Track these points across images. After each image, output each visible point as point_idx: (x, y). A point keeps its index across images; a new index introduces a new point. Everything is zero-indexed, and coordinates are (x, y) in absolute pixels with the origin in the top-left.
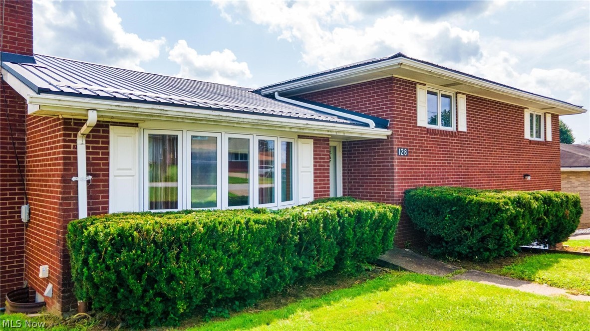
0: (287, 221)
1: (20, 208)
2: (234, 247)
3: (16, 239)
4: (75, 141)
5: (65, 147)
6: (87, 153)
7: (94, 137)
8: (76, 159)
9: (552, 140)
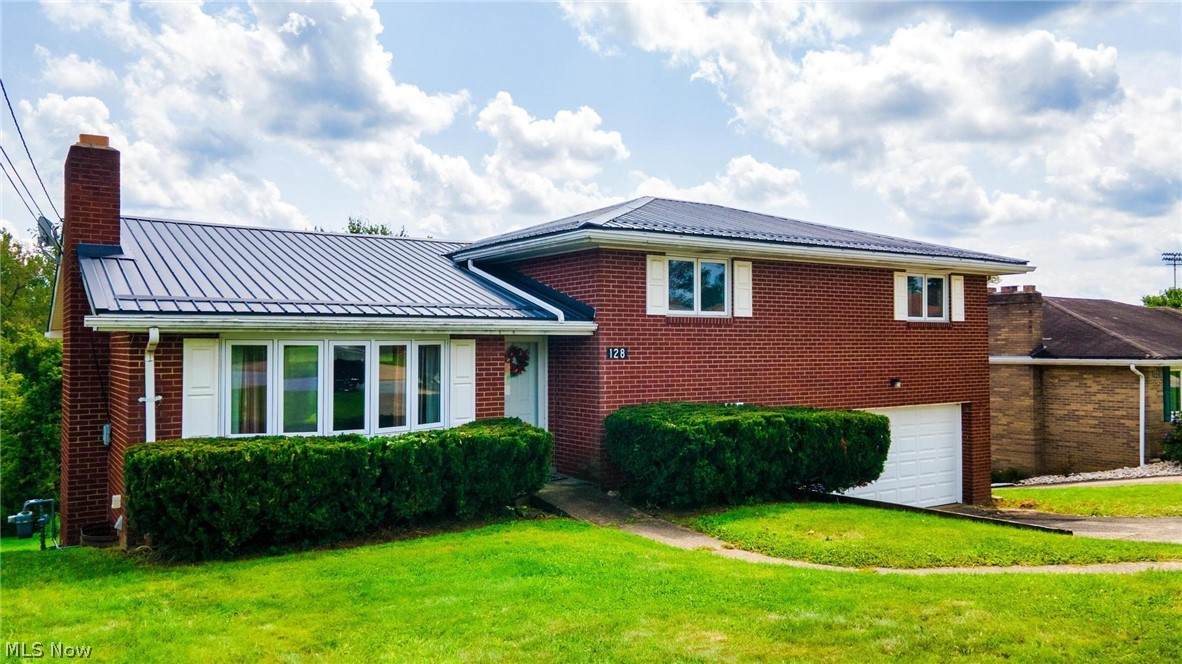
0: (361, 452)
1: (102, 428)
2: (286, 477)
3: (98, 465)
4: (143, 358)
5: (131, 364)
6: (156, 370)
7: (165, 352)
8: (144, 377)
9: (965, 319)
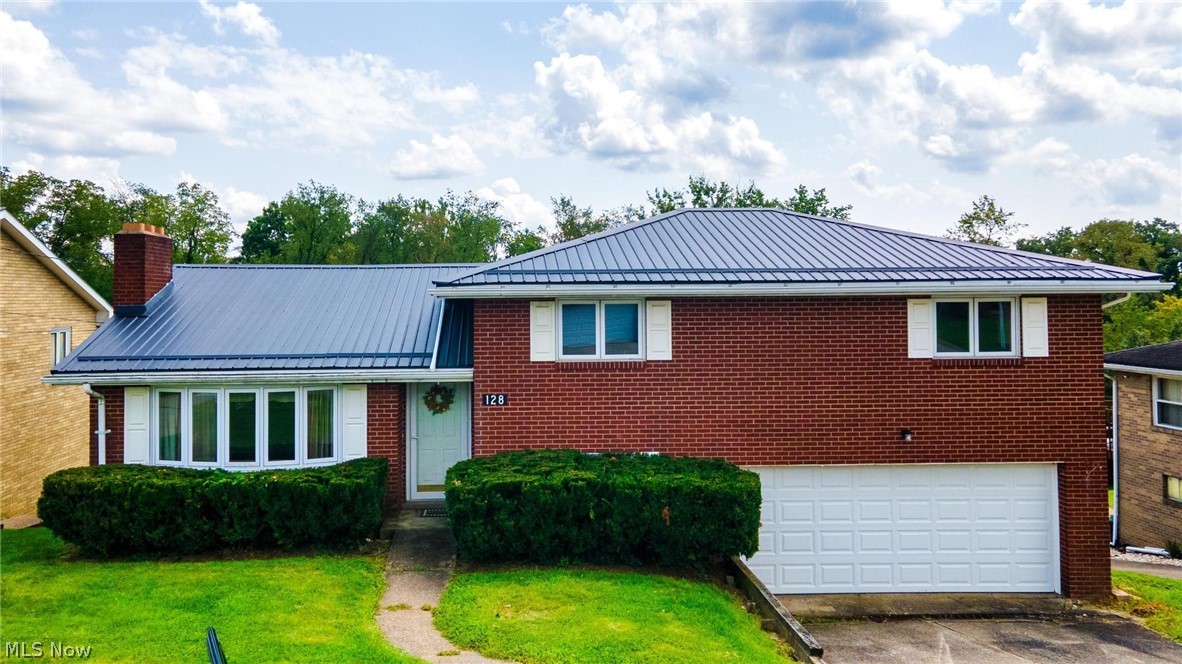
6: (107, 411)
7: (113, 397)
8: (98, 416)
9: (1050, 353)
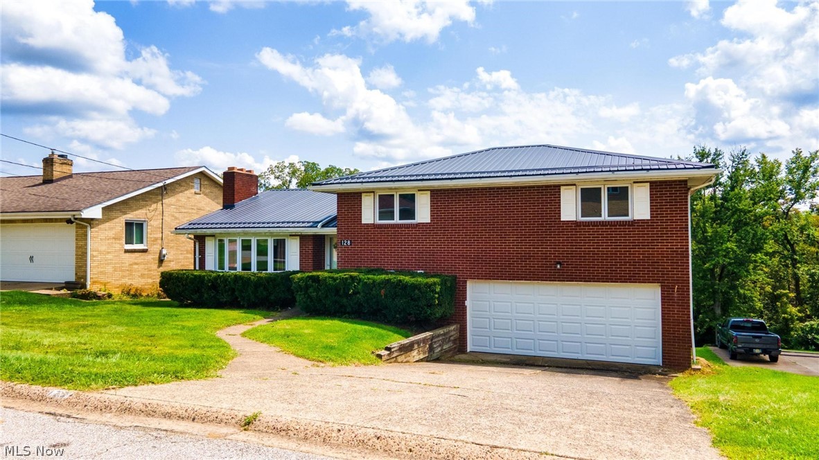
4: (196, 243)
6: (199, 247)
8: (196, 249)
9: (651, 217)
